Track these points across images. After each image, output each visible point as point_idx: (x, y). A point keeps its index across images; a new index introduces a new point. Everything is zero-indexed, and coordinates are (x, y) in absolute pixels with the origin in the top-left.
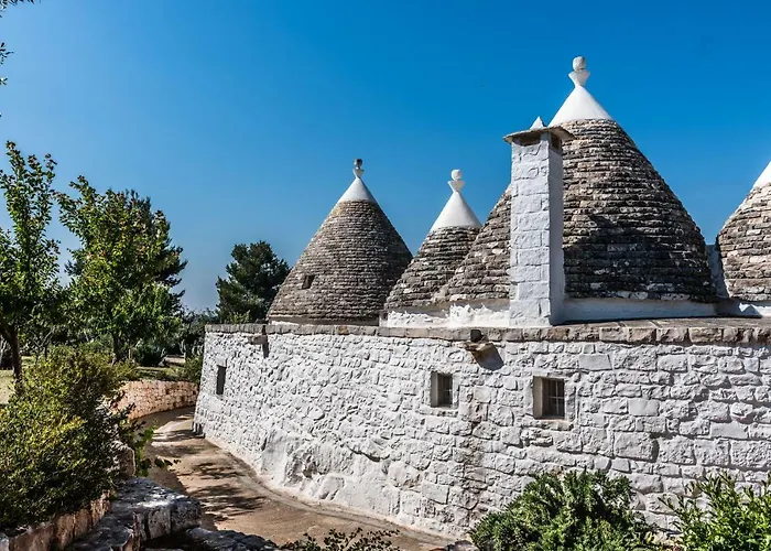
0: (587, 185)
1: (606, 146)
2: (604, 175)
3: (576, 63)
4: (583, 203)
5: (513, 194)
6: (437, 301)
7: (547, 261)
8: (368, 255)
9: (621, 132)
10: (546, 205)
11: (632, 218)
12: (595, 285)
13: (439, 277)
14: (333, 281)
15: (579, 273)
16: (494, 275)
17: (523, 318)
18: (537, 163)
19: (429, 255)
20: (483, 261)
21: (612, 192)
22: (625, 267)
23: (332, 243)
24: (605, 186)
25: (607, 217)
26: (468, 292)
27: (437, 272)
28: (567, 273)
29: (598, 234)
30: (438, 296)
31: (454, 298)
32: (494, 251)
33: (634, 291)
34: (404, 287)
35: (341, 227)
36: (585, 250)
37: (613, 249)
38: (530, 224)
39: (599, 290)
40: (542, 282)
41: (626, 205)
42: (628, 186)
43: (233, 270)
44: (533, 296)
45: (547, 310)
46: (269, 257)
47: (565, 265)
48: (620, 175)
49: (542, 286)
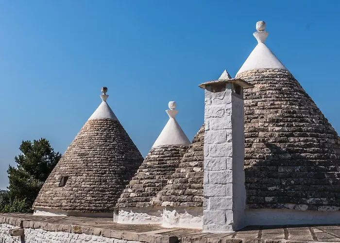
0: (264, 120)
1: (280, 90)
2: (277, 112)
3: (258, 25)
4: (261, 134)
5: (206, 128)
6: (155, 204)
7: (231, 181)
8: (110, 161)
9: (291, 78)
10: (230, 138)
11: (297, 146)
12: (269, 199)
13: (157, 184)
14: (83, 181)
15: (257, 189)
16: (194, 188)
17: (213, 224)
18: (223, 106)
19: (150, 167)
20: (187, 177)
21: (283, 126)
22: (291, 185)
23: (83, 151)
24: (278, 121)
25: (278, 145)
26: (175, 201)
27: (154, 181)
28: (248, 188)
29: (272, 158)
30: (155, 200)
31: (165, 204)
32: (195, 169)
33: (297, 204)
34: (130, 192)
35: (90, 138)
36: (261, 170)
37: (282, 170)
38: (218, 152)
39: (272, 203)
40: (227, 197)
41: (293, 136)
42: (295, 121)
43: (20, 160)
44: (221, 208)
45: (230, 219)
46: (48, 150)
47: (246, 182)
48: (290, 112)
49: (227, 200)
